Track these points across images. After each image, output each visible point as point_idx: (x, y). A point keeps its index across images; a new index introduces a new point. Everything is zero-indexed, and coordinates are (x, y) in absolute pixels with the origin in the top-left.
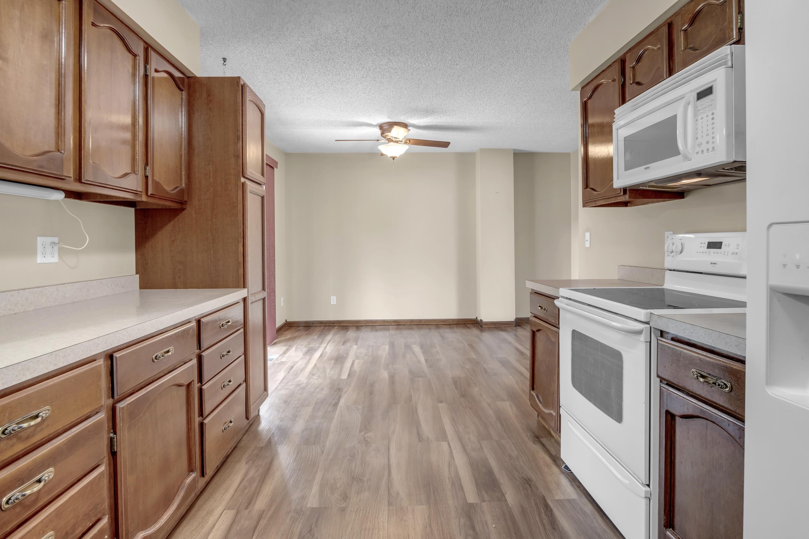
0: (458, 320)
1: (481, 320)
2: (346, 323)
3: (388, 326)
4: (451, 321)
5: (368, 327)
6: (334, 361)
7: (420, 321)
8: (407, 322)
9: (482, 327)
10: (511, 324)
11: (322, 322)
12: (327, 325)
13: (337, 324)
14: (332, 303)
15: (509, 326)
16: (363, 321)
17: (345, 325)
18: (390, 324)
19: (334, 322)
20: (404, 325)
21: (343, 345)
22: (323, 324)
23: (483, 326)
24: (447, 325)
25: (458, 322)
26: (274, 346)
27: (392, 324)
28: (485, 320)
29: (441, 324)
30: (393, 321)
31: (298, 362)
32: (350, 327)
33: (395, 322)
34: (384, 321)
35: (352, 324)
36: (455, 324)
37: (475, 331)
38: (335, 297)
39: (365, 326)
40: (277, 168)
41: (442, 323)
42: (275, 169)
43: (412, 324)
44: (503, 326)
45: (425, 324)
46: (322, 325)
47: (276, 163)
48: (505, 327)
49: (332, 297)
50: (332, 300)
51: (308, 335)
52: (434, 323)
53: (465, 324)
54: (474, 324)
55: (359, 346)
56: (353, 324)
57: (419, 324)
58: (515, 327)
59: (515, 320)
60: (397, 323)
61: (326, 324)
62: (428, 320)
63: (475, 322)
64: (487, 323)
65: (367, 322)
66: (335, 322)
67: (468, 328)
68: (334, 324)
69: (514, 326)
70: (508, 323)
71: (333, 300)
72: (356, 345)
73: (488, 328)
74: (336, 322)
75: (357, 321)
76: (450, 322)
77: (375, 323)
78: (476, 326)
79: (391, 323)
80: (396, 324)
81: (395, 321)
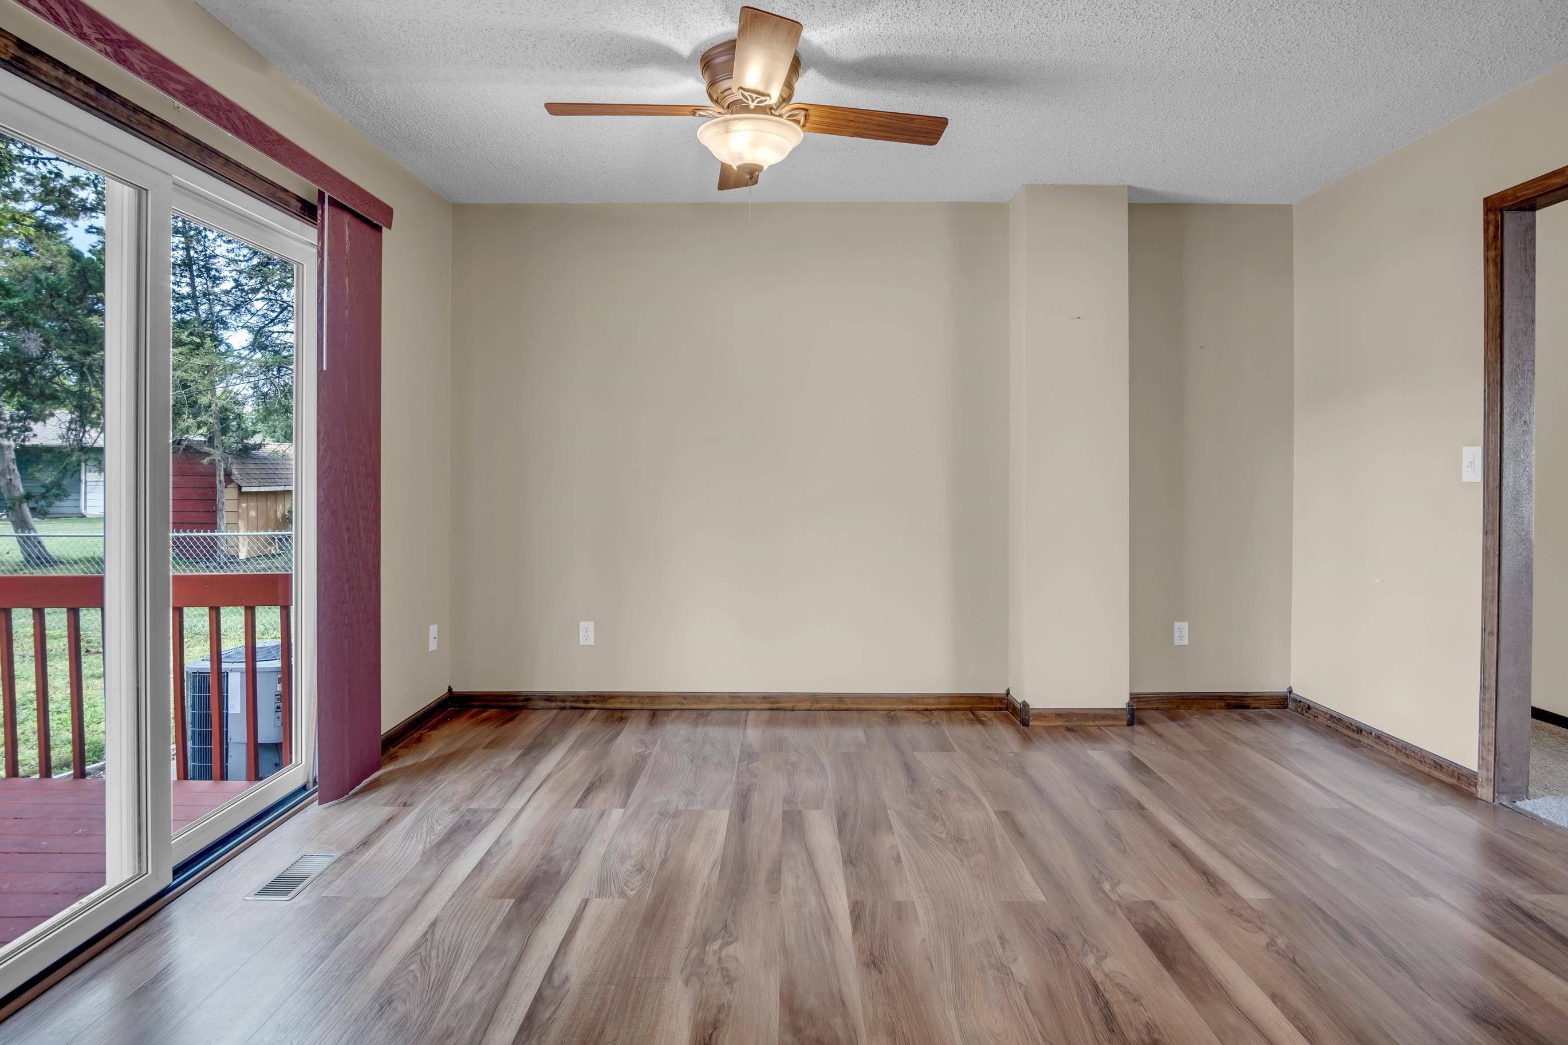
0: (953, 697)
1: (1025, 705)
2: (622, 700)
3: (745, 712)
4: (931, 701)
5: (686, 714)
6: (513, 901)
7: (840, 698)
8: (800, 702)
9: (1025, 723)
10: (1115, 718)
11: (552, 696)
12: (568, 704)
13: (595, 701)
14: (582, 642)
15: (1110, 723)
16: (673, 696)
17: (618, 706)
18: (750, 706)
19: (589, 696)
20: (793, 710)
21: (580, 807)
22: (556, 701)
23: (1031, 723)
24: (918, 711)
25: (952, 704)
26: (354, 803)
27: (758, 706)
28: (1036, 703)
29: (900, 710)
30: (759, 698)
31: (381, 900)
32: (633, 714)
33: (765, 700)
34: (733, 697)
35: (639, 703)
36: (943, 710)
37: (1006, 736)
38: (591, 625)
39: (676, 712)
40: (389, 227)
41: (904, 707)
42: (384, 229)
43: (817, 706)
44: (1091, 723)
45: (854, 706)
46: (553, 704)
47: (388, 212)
48: (1099, 727)
49: (583, 625)
50: (582, 634)
51: (492, 748)
52: (882, 704)
53: (971, 710)
54: (1001, 709)
55: (630, 811)
56: (642, 703)
57: (837, 706)
58: (1128, 725)
59: (1128, 704)
60: (772, 703)
61: (563, 701)
62: (864, 698)
63: (1002, 703)
64: (1043, 715)
65: (684, 698)
66: (591, 698)
67: (982, 723)
68: (587, 702)
69: (1125, 723)
70: (1108, 715)
71: (587, 633)
72: (624, 805)
73: (1044, 727)
74: (595, 696)
75: (654, 694)
76: (928, 704)
77: (706, 703)
78: (1007, 716)
79: (753, 703)
80: (768, 706)
81: (765, 698)
